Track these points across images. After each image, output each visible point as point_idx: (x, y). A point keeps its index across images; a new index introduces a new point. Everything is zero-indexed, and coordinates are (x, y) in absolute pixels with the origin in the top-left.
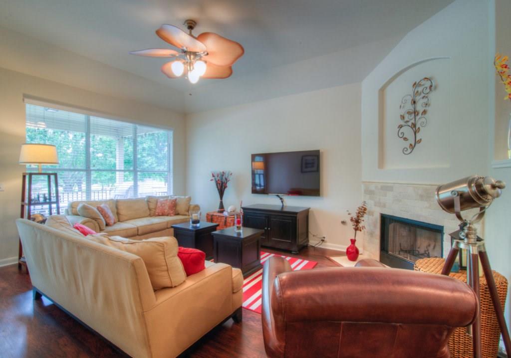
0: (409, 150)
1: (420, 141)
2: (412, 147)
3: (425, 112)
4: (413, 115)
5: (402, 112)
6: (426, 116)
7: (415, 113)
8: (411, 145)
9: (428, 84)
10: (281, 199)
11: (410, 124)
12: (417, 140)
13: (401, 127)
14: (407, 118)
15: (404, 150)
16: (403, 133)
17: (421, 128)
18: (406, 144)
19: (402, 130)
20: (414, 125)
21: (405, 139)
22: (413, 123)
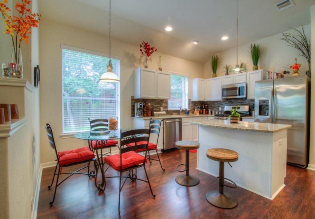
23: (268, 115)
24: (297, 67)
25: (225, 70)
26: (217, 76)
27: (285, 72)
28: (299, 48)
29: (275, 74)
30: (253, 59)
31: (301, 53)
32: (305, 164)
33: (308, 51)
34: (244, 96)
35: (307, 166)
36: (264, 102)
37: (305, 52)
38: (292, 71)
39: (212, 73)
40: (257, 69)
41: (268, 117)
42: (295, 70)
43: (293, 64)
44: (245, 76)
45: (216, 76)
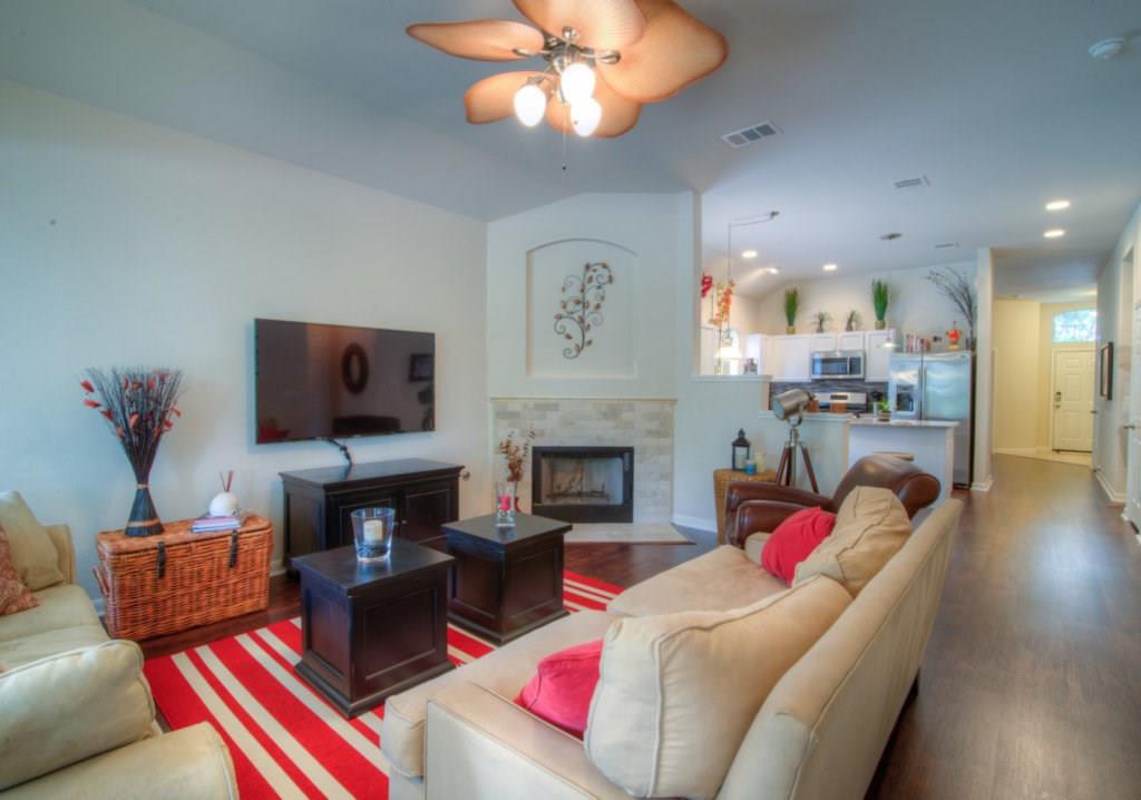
0: (574, 353)
1: (590, 342)
2: (579, 349)
3: (598, 307)
4: (581, 306)
5: (565, 297)
6: (600, 311)
7: (585, 305)
8: (577, 346)
9: (605, 273)
10: (344, 449)
11: (576, 316)
12: (587, 339)
13: (559, 317)
14: (570, 307)
15: (566, 352)
16: (563, 327)
17: (592, 326)
18: (571, 344)
19: (560, 323)
20: (582, 320)
21: (569, 337)
22: (580, 318)
23: (912, 410)
24: (955, 335)
25: (817, 320)
26: (797, 331)
27: (936, 339)
28: (956, 301)
29: (919, 342)
30: (877, 308)
31: (959, 308)
32: (967, 482)
33: (970, 307)
34: (861, 376)
35: (970, 486)
36: (905, 388)
37: (966, 307)
38: (946, 340)
39: (785, 323)
40: (882, 327)
41: (913, 413)
42: (954, 339)
43: (949, 328)
44: (861, 339)
45: (793, 332)
